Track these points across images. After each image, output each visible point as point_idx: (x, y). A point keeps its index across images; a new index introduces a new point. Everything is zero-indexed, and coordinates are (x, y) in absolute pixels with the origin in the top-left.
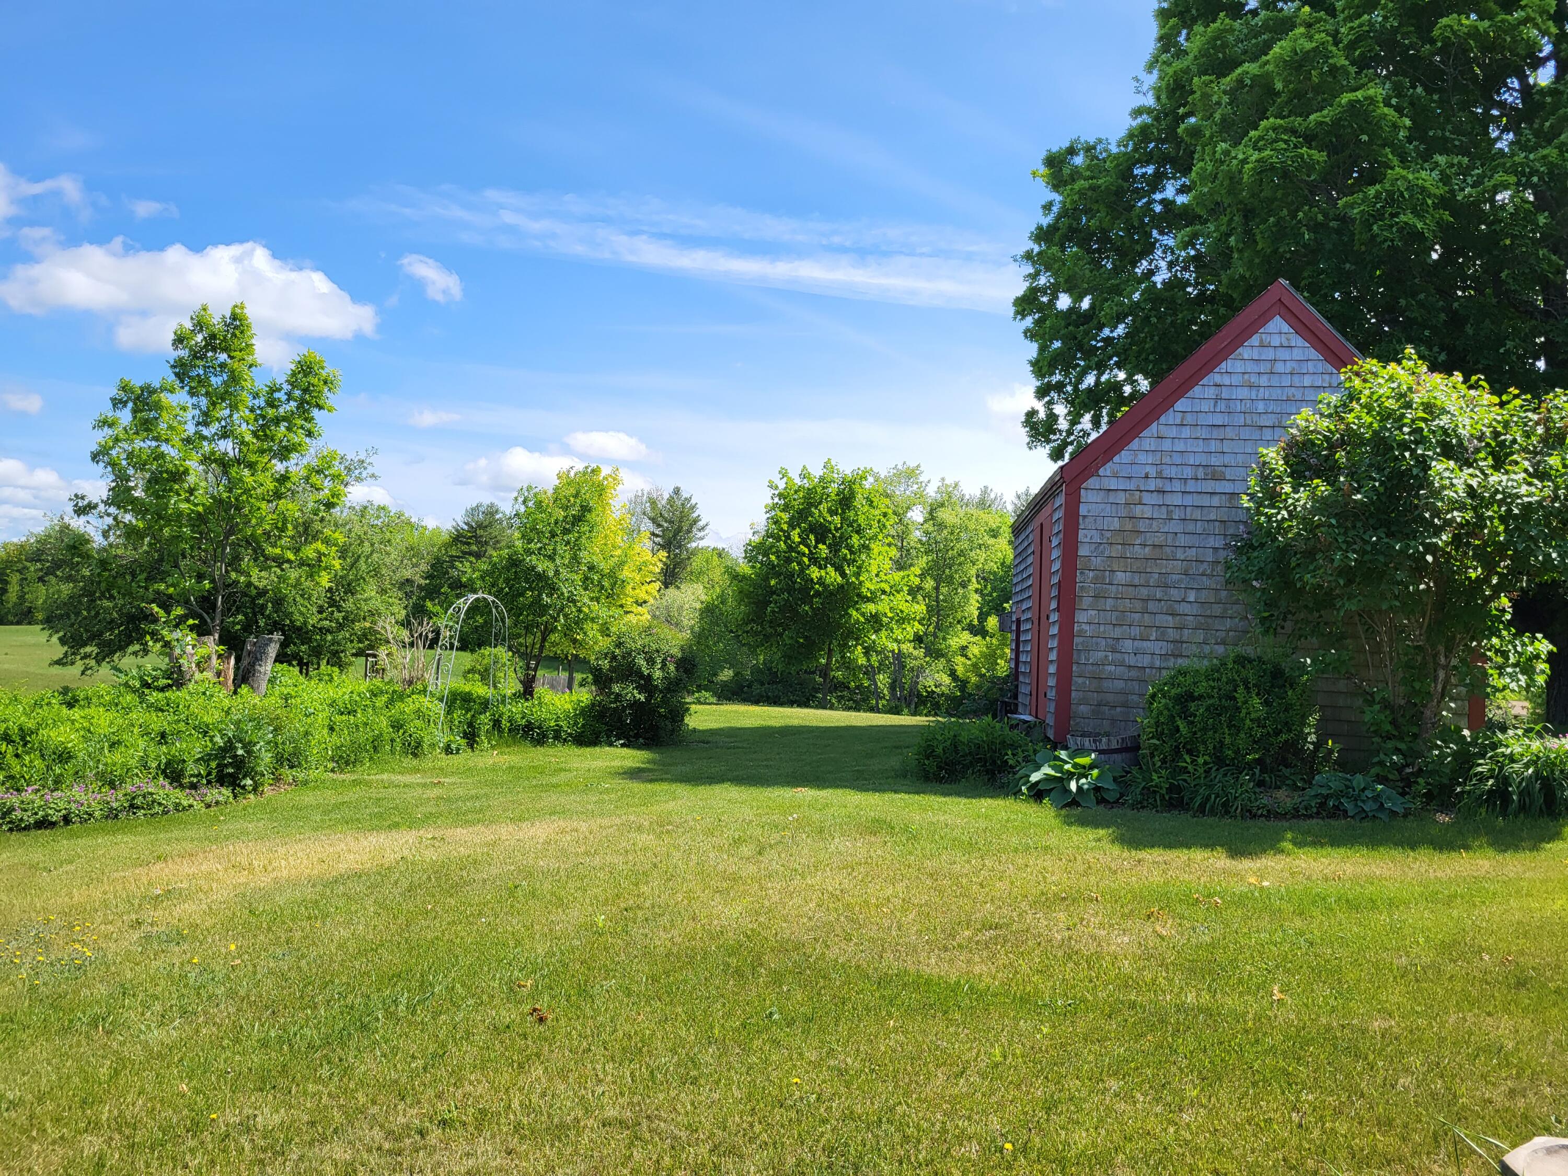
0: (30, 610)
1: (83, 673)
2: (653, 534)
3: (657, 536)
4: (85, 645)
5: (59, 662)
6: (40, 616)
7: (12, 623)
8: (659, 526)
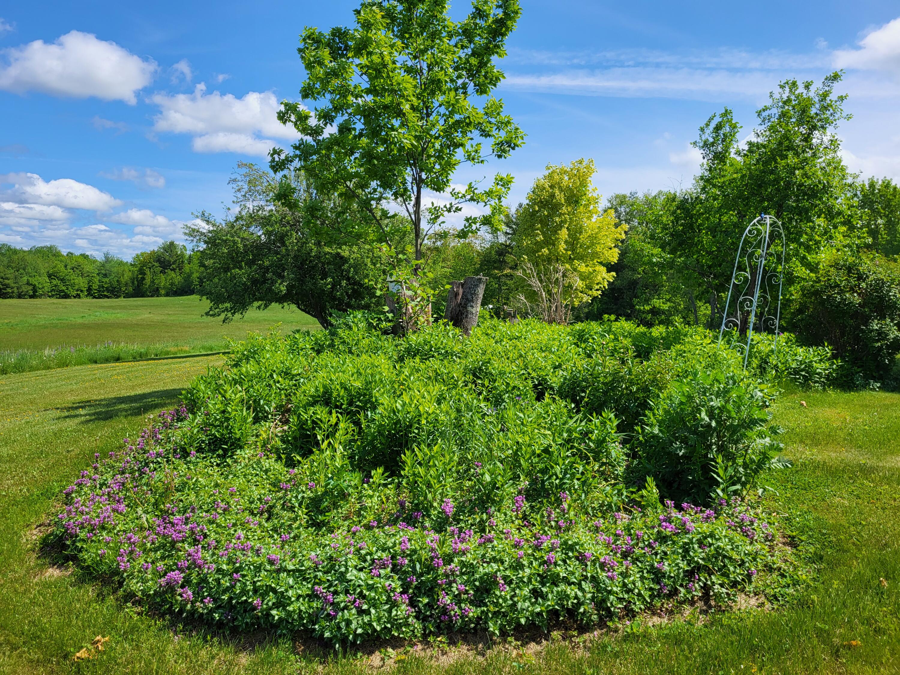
0: (157, 289)
1: (224, 321)
2: (506, 233)
3: (509, 234)
4: (223, 302)
5: (207, 314)
6: (163, 292)
7: (149, 296)
8: (510, 227)
